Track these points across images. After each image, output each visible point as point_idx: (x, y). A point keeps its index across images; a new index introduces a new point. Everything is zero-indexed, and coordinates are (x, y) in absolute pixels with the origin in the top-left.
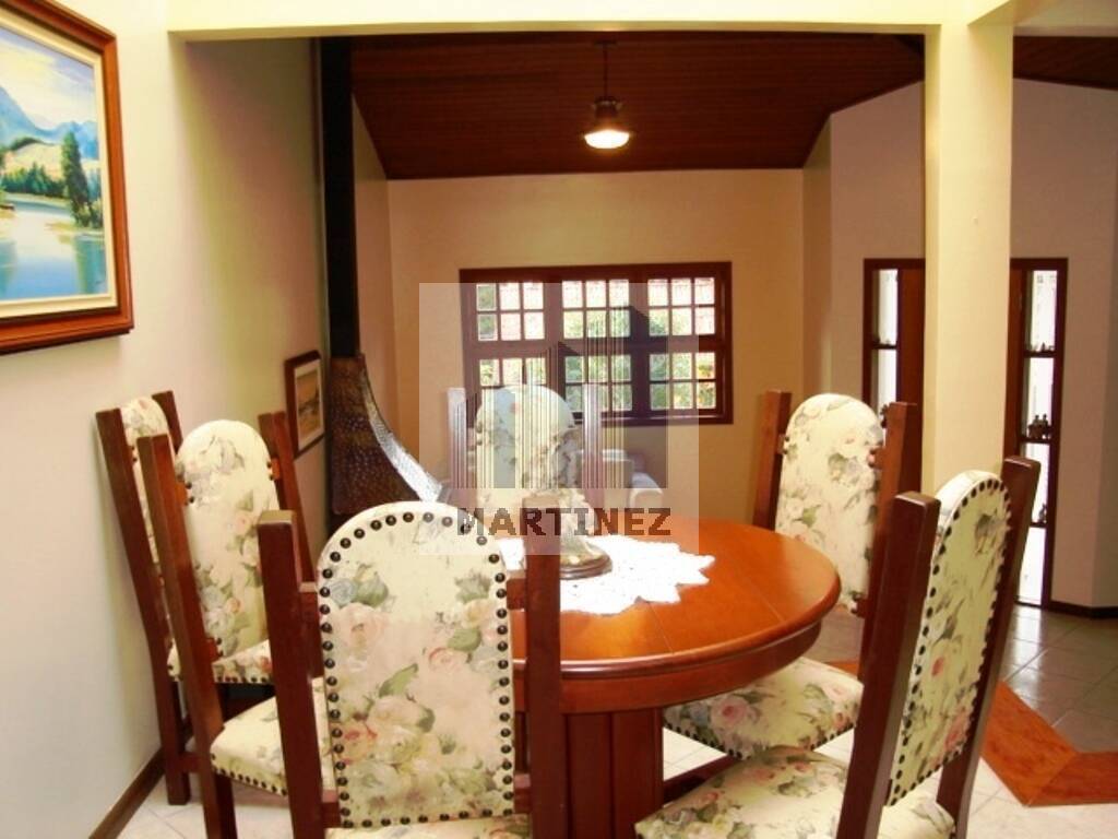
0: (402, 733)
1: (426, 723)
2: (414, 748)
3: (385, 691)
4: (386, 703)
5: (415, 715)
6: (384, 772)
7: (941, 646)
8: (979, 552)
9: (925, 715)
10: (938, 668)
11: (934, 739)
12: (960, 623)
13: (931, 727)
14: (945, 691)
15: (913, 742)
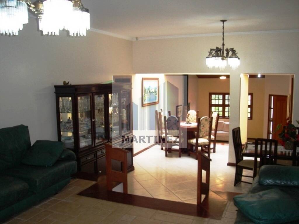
7: (203, 127)
8: (206, 122)
9: (202, 132)
10: (203, 128)
11: (204, 134)
12: (205, 126)
13: (203, 133)
14: (204, 130)
15: (201, 133)
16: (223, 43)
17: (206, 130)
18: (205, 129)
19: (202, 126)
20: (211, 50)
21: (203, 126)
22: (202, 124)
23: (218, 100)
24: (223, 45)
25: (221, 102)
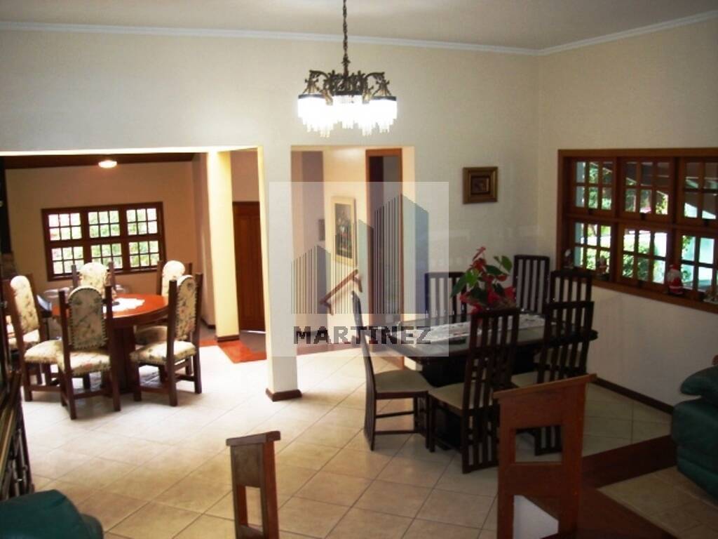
0: (84, 329)
1: (89, 327)
2: (86, 332)
3: (81, 321)
4: (82, 323)
5: (87, 325)
6: (81, 337)
7: (183, 307)
8: (189, 290)
9: (182, 321)
10: (183, 311)
11: (185, 326)
12: (187, 304)
13: (184, 323)
14: (186, 317)
15: (180, 325)
16: (346, 55)
17: (190, 314)
18: (188, 312)
19: (181, 303)
20: (314, 74)
21: (184, 304)
22: (182, 299)
23: (62, 229)
24: (346, 61)
25: (77, 234)
